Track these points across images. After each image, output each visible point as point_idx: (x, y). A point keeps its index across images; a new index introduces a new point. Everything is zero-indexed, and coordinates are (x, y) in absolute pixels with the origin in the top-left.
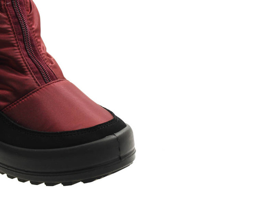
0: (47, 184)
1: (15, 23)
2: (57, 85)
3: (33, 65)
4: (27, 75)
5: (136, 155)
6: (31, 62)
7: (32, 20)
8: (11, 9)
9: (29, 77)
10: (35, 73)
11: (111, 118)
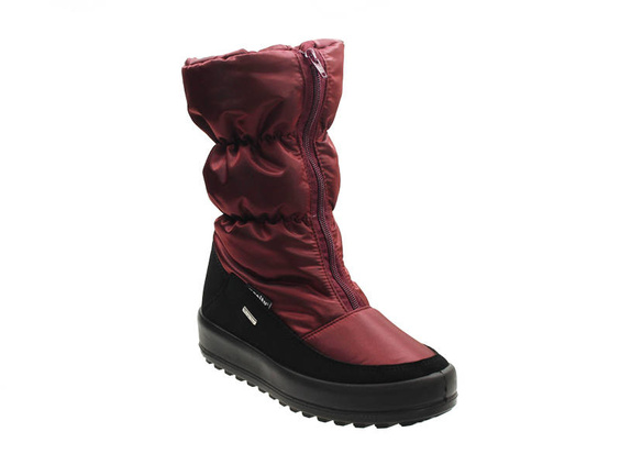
0: (356, 426)
1: (320, 239)
2: (362, 314)
3: (339, 289)
4: (332, 299)
5: (458, 399)
6: (336, 284)
7: (335, 236)
8: (316, 222)
9: (335, 301)
10: (342, 297)
11: (432, 354)
